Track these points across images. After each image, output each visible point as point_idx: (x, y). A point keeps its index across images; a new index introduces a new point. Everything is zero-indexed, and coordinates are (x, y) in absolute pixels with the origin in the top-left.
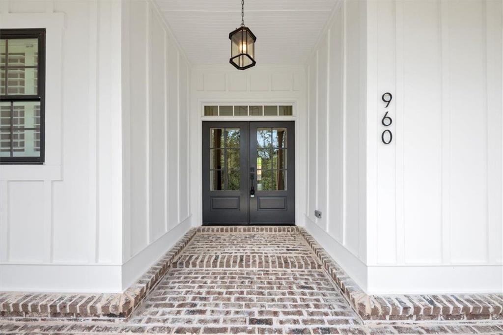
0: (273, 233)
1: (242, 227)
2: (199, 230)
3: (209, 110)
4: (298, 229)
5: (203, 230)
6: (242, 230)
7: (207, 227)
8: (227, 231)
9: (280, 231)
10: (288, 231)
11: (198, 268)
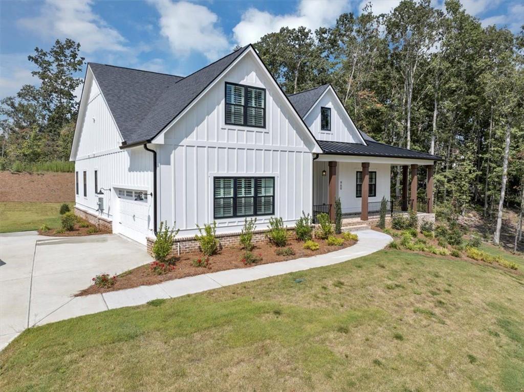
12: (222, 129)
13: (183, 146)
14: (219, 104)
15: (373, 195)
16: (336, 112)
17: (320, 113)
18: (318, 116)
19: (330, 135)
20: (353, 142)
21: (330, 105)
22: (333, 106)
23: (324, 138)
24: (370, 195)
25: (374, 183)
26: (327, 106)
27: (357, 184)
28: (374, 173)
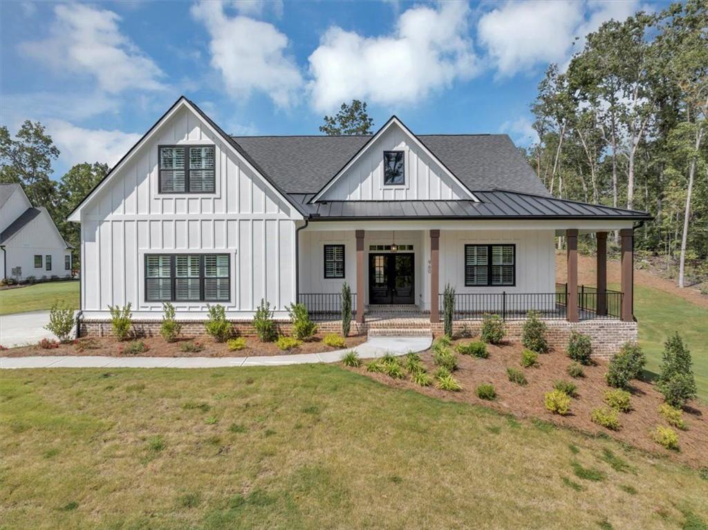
0: (404, 307)
2: (368, 306)
4: (416, 306)
5: (371, 306)
6: (389, 306)
8: (382, 306)
9: (407, 306)
10: (411, 306)
11: (377, 312)
12: (156, 199)
13: (108, 221)
14: (150, 172)
15: (512, 283)
16: (415, 155)
17: (383, 161)
18: (378, 165)
19: (404, 191)
20: (456, 197)
21: (402, 146)
22: (408, 147)
23: (390, 195)
24: (504, 284)
25: (512, 264)
26: (395, 149)
27: (468, 264)
28: (513, 247)
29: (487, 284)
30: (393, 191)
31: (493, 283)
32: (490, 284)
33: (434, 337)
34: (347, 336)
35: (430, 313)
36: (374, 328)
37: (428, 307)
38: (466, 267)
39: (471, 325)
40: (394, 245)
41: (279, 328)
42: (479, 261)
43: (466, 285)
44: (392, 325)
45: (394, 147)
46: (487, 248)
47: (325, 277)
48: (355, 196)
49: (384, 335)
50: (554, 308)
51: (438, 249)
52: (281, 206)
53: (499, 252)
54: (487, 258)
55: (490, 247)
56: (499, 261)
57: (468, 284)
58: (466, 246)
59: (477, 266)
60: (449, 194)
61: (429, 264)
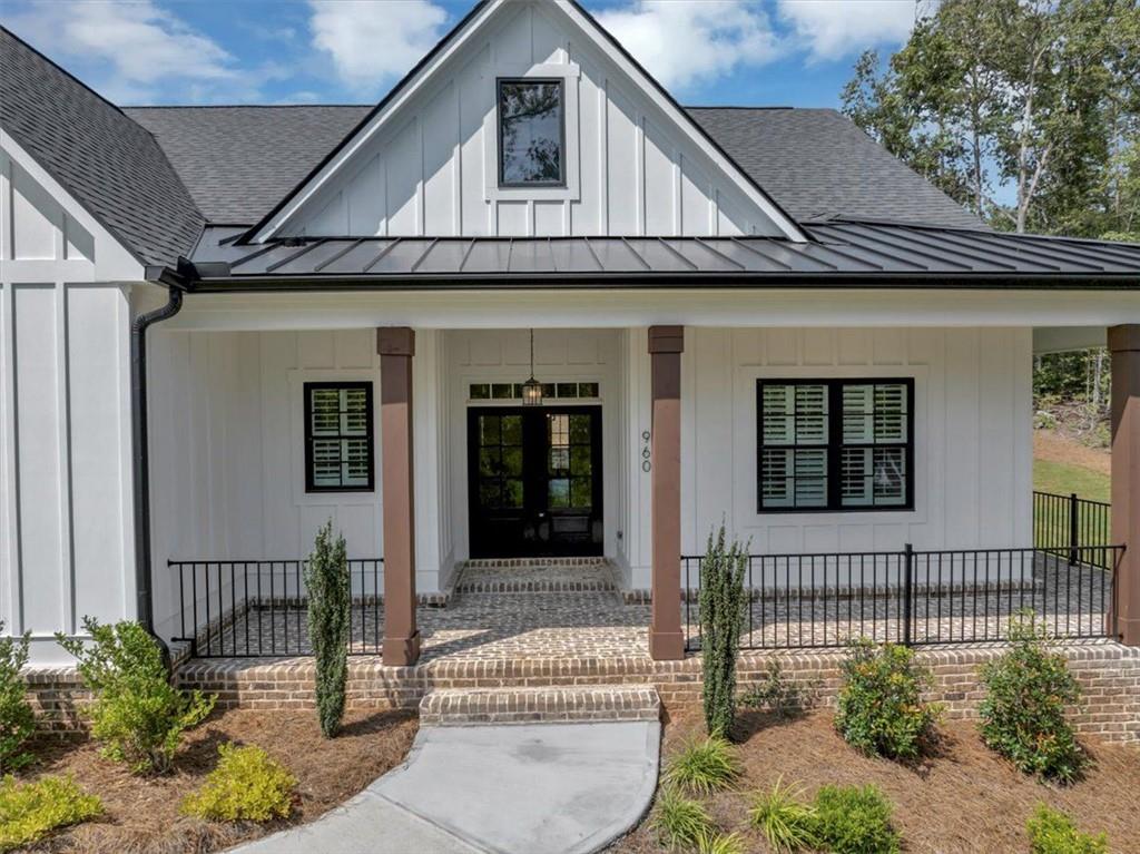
0: (571, 566)
1: (527, 560)
2: (467, 565)
3: (476, 391)
4: (605, 561)
5: (473, 564)
6: (528, 563)
7: (477, 561)
8: (506, 565)
9: (580, 563)
10: (592, 563)
11: (483, 592)
15: (902, 500)
16: (600, 93)
17: (495, 109)
18: (480, 124)
19: (564, 208)
20: (730, 229)
21: (558, 63)
22: (575, 67)
23: (519, 222)
24: (880, 501)
25: (904, 439)
26: (536, 71)
27: (766, 443)
28: (904, 388)
29: (824, 503)
30: (527, 208)
31: (846, 502)
32: (834, 505)
33: (664, 718)
34: (336, 732)
35: (648, 601)
36: (446, 685)
37: (641, 578)
38: (761, 449)
39: (797, 665)
40: (532, 383)
41: (70, 706)
42: (800, 432)
43: (762, 509)
44: (511, 674)
45: (532, 63)
46: (825, 389)
47: (311, 487)
48: (405, 222)
49: (478, 715)
50: (1028, 577)
51: (677, 396)
52: (73, 235)
53: (861, 402)
54: (826, 421)
55: (836, 386)
56: (861, 432)
57: (767, 503)
58: (762, 384)
59: (795, 447)
60: (708, 218)
61: (644, 444)
